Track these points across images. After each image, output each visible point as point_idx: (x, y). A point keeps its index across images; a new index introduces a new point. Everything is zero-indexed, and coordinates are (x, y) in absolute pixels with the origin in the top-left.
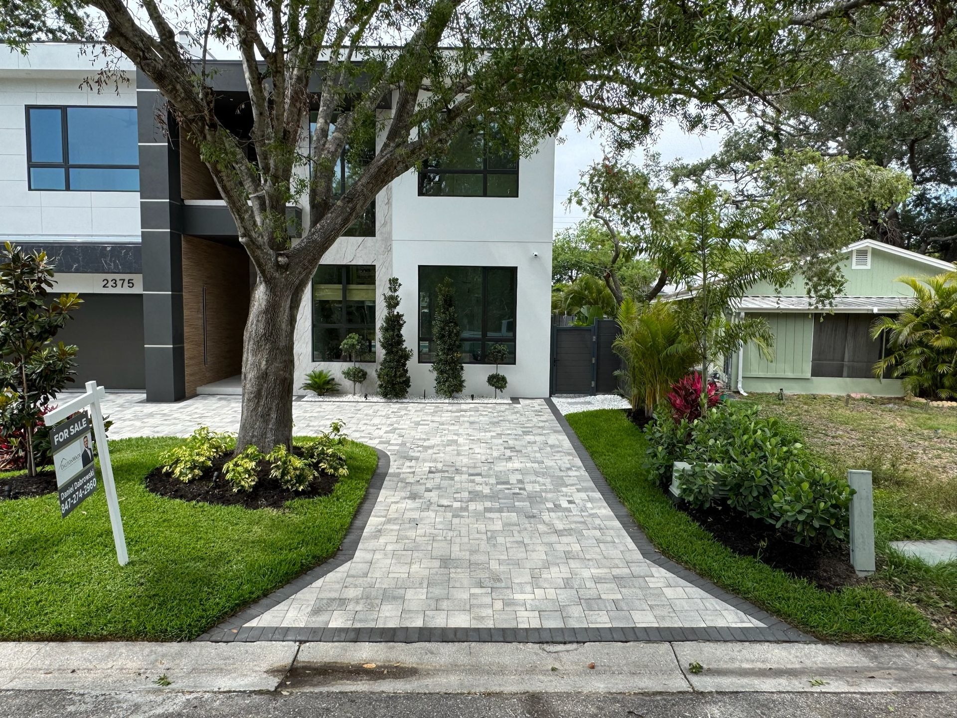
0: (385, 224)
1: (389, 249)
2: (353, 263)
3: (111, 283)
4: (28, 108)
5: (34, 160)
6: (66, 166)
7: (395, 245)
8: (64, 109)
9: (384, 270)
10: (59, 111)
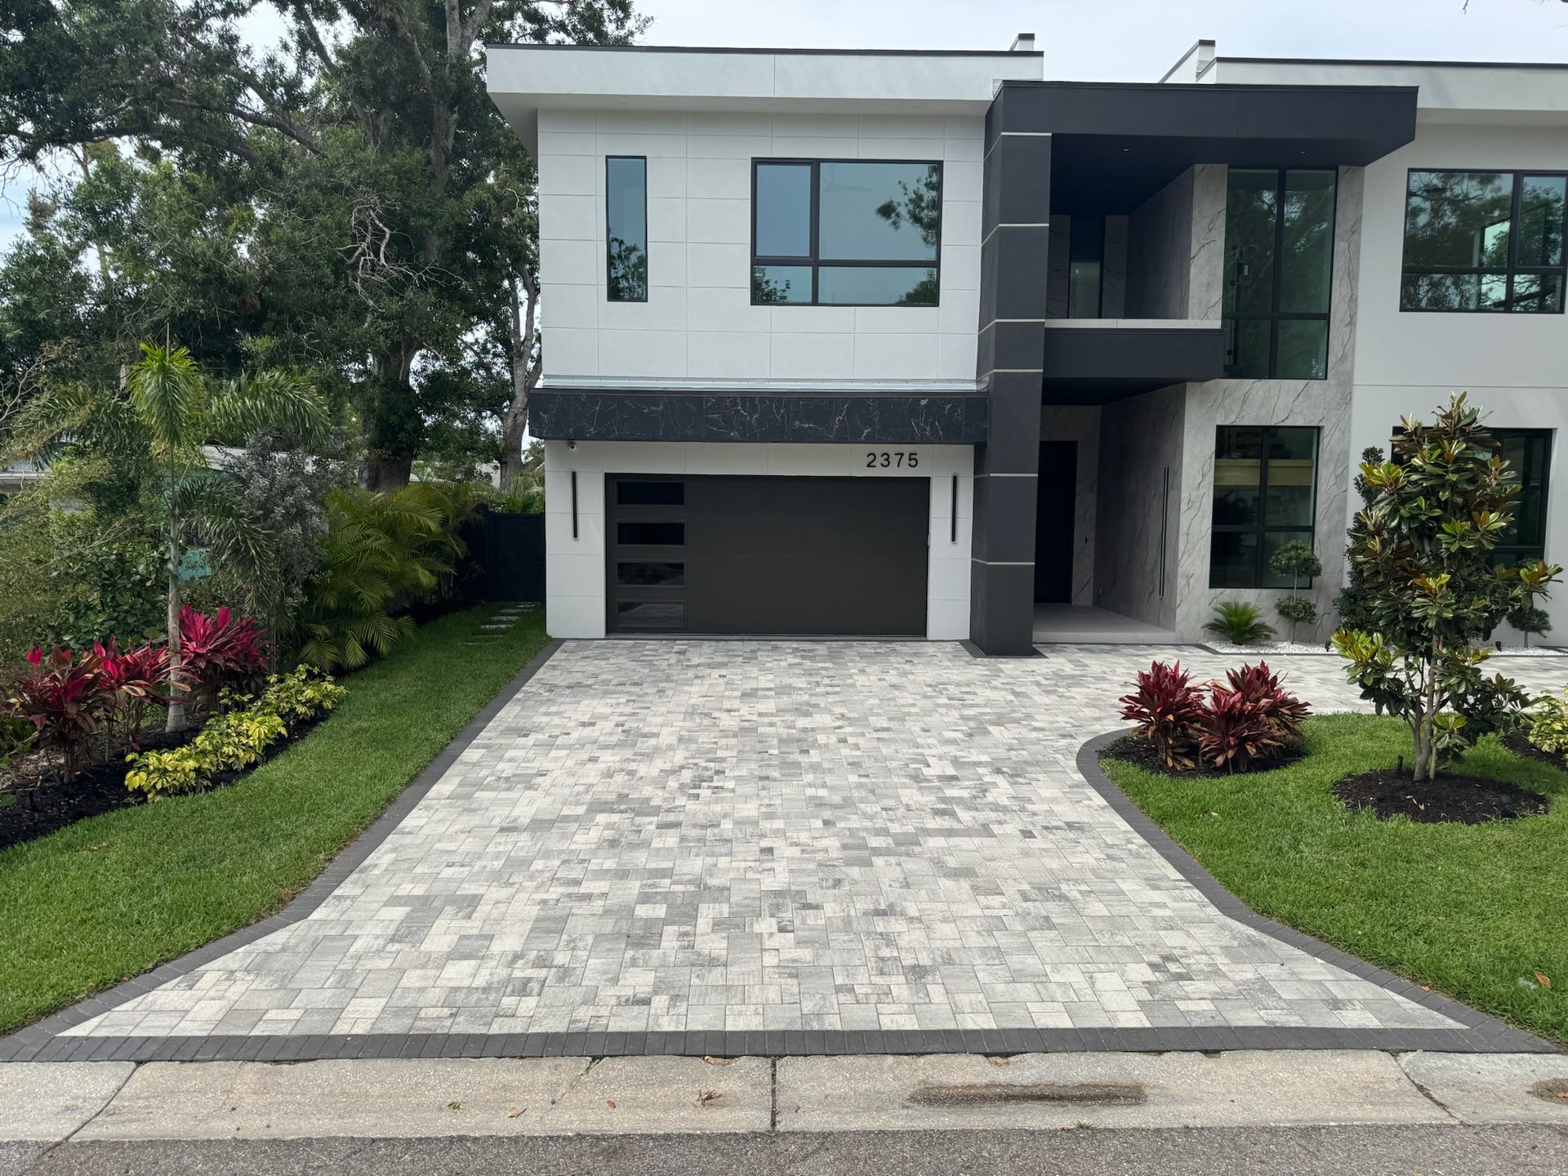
0: (1343, 358)
1: (1347, 400)
2: (1288, 423)
3: (880, 460)
4: (756, 162)
5: (759, 253)
6: (814, 262)
7: (1358, 394)
8: (815, 164)
9: (1337, 434)
10: (808, 169)
